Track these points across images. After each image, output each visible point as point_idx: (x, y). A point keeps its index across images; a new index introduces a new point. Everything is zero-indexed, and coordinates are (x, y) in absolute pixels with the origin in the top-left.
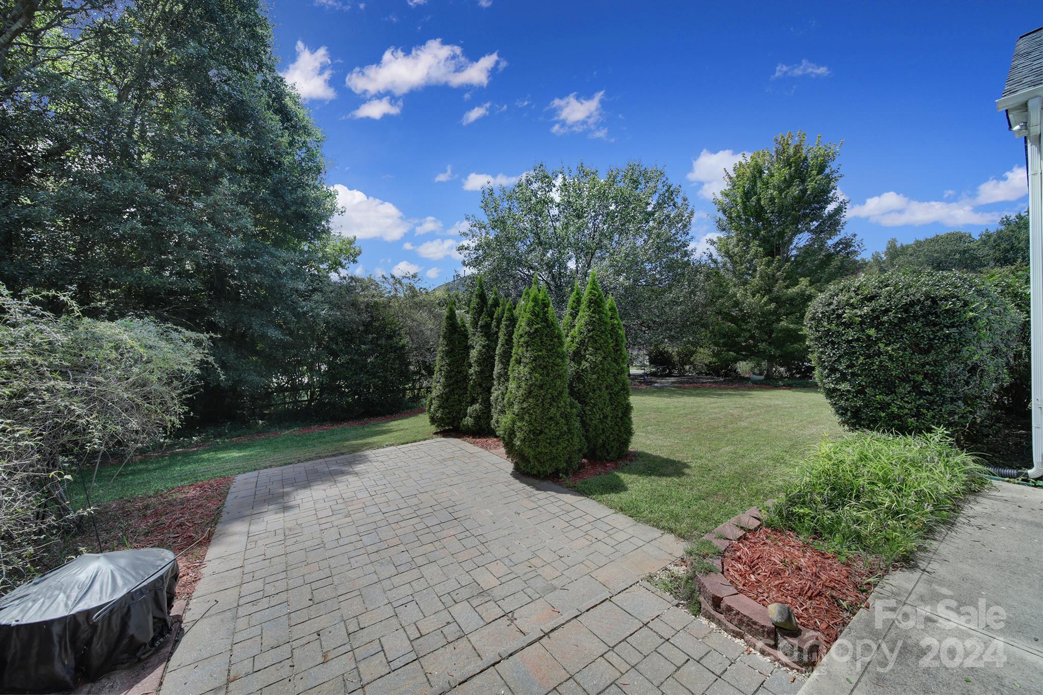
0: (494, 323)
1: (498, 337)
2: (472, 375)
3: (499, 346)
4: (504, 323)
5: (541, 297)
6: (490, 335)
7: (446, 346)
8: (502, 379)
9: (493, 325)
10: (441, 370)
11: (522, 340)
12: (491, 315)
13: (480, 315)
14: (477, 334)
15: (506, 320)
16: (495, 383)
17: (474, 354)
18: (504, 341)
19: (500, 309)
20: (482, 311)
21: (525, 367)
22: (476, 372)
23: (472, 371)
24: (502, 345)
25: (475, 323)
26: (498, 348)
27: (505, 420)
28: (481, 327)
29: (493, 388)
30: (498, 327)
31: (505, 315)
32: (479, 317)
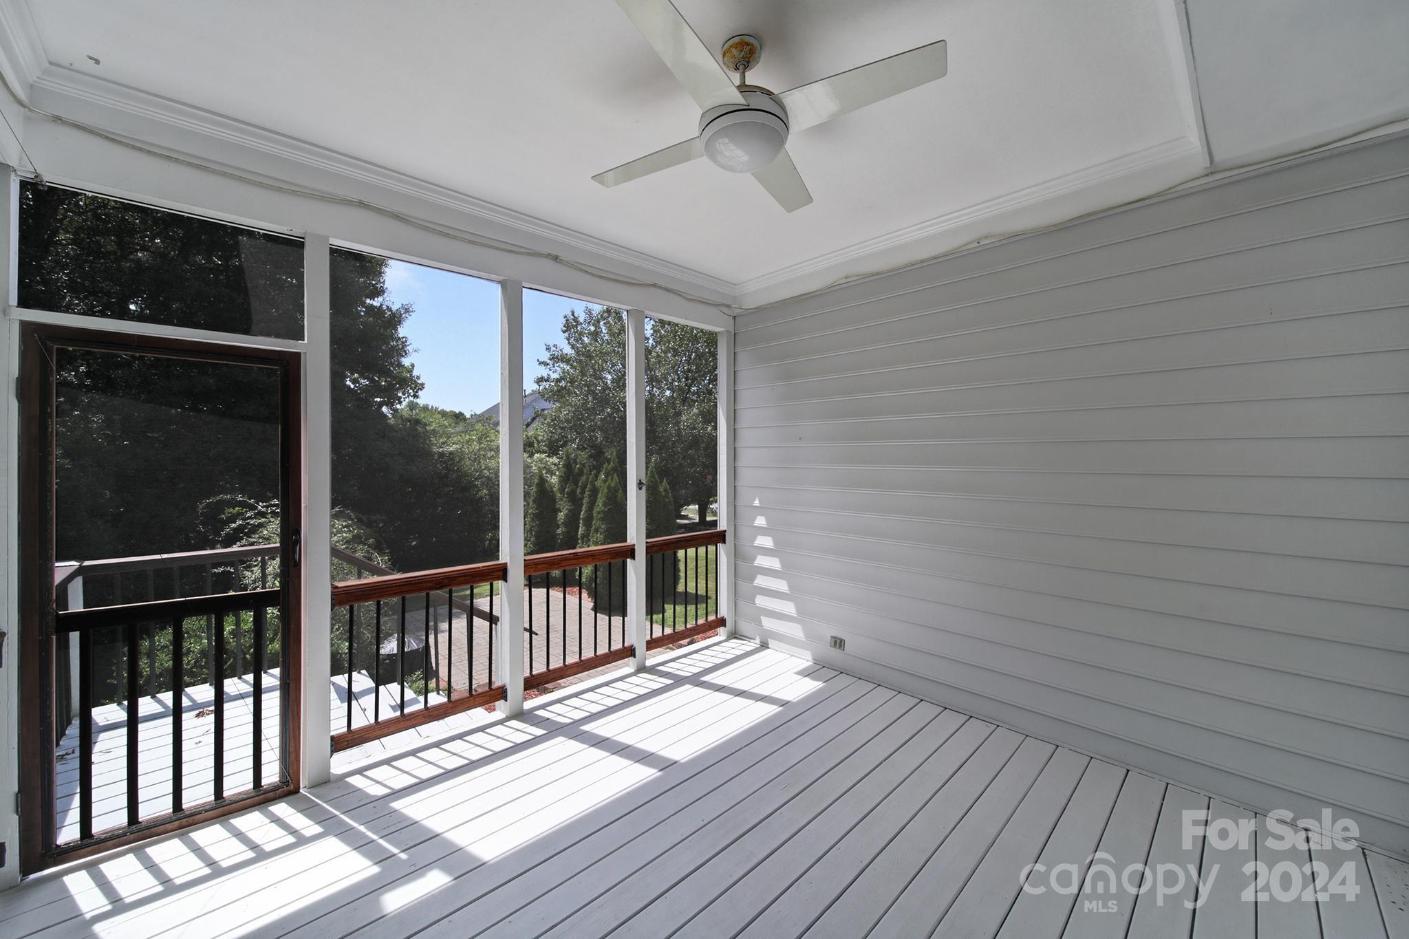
0: (579, 491)
1: (582, 504)
2: (559, 534)
3: (583, 512)
4: (587, 493)
5: (613, 486)
6: (575, 501)
7: (537, 509)
8: (585, 539)
9: (578, 492)
10: (531, 530)
11: (599, 516)
12: (576, 483)
13: (567, 483)
14: (564, 499)
15: (589, 491)
16: (579, 541)
17: (561, 516)
18: (587, 509)
19: (584, 478)
20: (568, 479)
21: (601, 534)
22: (563, 532)
23: (559, 531)
24: (586, 511)
25: (562, 490)
26: (582, 513)
27: (587, 571)
28: (568, 493)
29: (578, 546)
30: (583, 492)
31: (588, 486)
32: (566, 485)
